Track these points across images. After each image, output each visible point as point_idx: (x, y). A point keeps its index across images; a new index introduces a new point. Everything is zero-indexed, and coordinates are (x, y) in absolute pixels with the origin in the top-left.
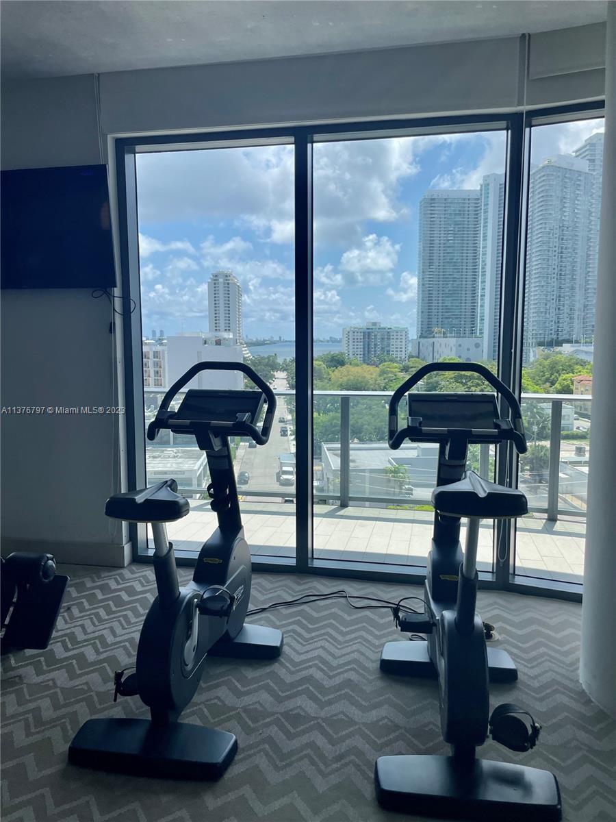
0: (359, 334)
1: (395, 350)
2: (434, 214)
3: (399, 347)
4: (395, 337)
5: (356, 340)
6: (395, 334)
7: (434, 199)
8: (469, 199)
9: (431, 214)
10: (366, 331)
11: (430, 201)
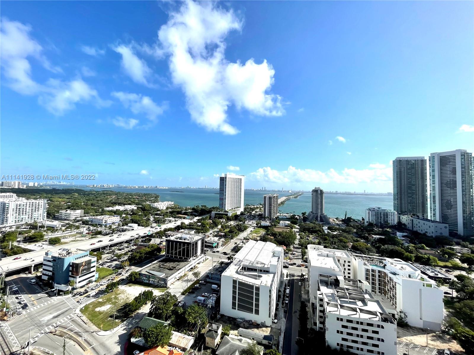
0: (374, 213)
3: (393, 219)
4: (390, 215)
5: (372, 215)
6: (390, 213)
7: (401, 160)
8: (418, 160)
9: (400, 166)
10: (376, 211)
11: (399, 161)
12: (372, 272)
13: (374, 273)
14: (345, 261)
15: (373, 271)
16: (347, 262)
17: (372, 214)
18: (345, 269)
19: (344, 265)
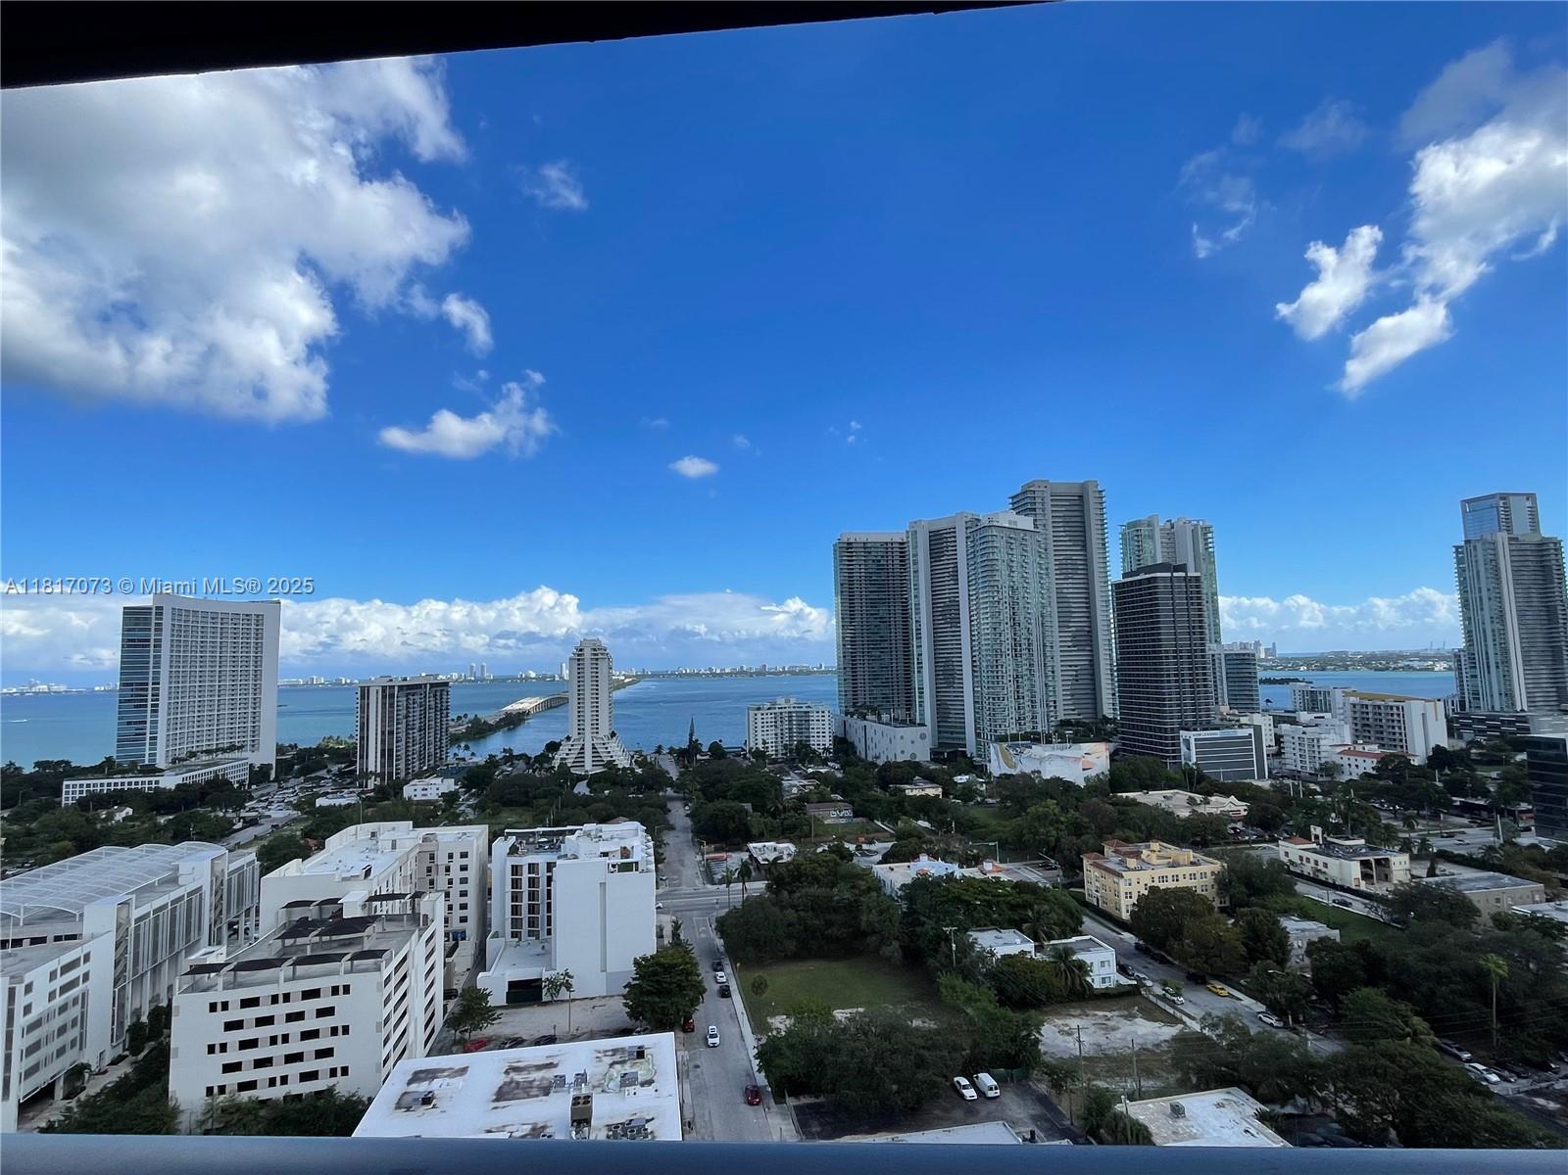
0: (769, 716)
1: (816, 735)
2: (852, 561)
3: (821, 731)
4: (815, 718)
5: (765, 724)
6: (815, 714)
7: (851, 543)
9: (849, 561)
10: (777, 710)
11: (846, 545)
12: (529, 873)
13: (534, 875)
14: (451, 856)
15: (532, 868)
16: (457, 856)
17: (765, 721)
18: (450, 882)
19: (448, 869)
